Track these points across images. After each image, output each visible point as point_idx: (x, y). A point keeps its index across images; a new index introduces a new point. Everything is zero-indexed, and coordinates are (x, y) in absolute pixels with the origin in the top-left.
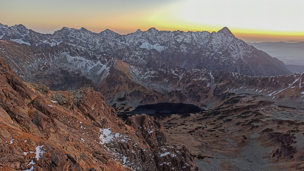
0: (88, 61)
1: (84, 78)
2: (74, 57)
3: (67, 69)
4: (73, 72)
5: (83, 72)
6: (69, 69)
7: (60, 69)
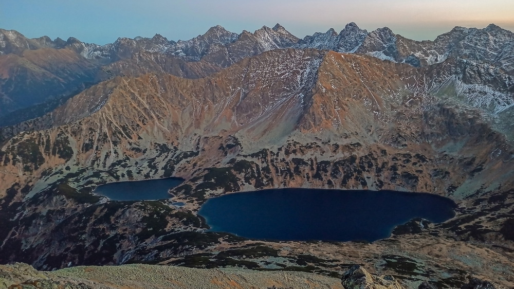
0: (498, 94)
1: (484, 127)
2: (470, 86)
3: (453, 107)
4: (463, 114)
5: (484, 115)
6: (457, 107)
7: (439, 105)
